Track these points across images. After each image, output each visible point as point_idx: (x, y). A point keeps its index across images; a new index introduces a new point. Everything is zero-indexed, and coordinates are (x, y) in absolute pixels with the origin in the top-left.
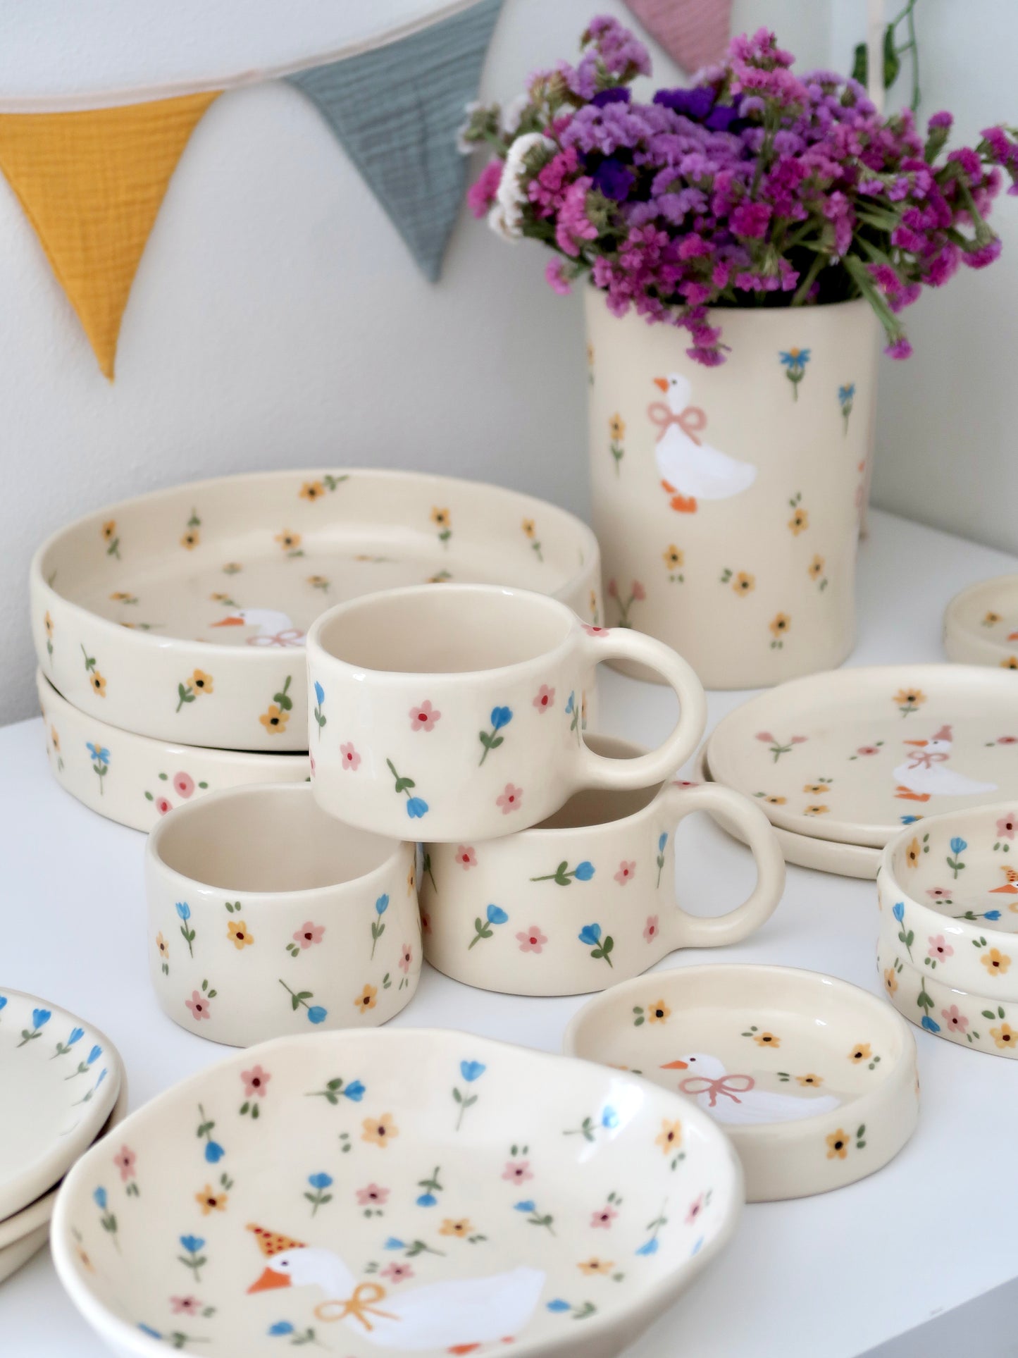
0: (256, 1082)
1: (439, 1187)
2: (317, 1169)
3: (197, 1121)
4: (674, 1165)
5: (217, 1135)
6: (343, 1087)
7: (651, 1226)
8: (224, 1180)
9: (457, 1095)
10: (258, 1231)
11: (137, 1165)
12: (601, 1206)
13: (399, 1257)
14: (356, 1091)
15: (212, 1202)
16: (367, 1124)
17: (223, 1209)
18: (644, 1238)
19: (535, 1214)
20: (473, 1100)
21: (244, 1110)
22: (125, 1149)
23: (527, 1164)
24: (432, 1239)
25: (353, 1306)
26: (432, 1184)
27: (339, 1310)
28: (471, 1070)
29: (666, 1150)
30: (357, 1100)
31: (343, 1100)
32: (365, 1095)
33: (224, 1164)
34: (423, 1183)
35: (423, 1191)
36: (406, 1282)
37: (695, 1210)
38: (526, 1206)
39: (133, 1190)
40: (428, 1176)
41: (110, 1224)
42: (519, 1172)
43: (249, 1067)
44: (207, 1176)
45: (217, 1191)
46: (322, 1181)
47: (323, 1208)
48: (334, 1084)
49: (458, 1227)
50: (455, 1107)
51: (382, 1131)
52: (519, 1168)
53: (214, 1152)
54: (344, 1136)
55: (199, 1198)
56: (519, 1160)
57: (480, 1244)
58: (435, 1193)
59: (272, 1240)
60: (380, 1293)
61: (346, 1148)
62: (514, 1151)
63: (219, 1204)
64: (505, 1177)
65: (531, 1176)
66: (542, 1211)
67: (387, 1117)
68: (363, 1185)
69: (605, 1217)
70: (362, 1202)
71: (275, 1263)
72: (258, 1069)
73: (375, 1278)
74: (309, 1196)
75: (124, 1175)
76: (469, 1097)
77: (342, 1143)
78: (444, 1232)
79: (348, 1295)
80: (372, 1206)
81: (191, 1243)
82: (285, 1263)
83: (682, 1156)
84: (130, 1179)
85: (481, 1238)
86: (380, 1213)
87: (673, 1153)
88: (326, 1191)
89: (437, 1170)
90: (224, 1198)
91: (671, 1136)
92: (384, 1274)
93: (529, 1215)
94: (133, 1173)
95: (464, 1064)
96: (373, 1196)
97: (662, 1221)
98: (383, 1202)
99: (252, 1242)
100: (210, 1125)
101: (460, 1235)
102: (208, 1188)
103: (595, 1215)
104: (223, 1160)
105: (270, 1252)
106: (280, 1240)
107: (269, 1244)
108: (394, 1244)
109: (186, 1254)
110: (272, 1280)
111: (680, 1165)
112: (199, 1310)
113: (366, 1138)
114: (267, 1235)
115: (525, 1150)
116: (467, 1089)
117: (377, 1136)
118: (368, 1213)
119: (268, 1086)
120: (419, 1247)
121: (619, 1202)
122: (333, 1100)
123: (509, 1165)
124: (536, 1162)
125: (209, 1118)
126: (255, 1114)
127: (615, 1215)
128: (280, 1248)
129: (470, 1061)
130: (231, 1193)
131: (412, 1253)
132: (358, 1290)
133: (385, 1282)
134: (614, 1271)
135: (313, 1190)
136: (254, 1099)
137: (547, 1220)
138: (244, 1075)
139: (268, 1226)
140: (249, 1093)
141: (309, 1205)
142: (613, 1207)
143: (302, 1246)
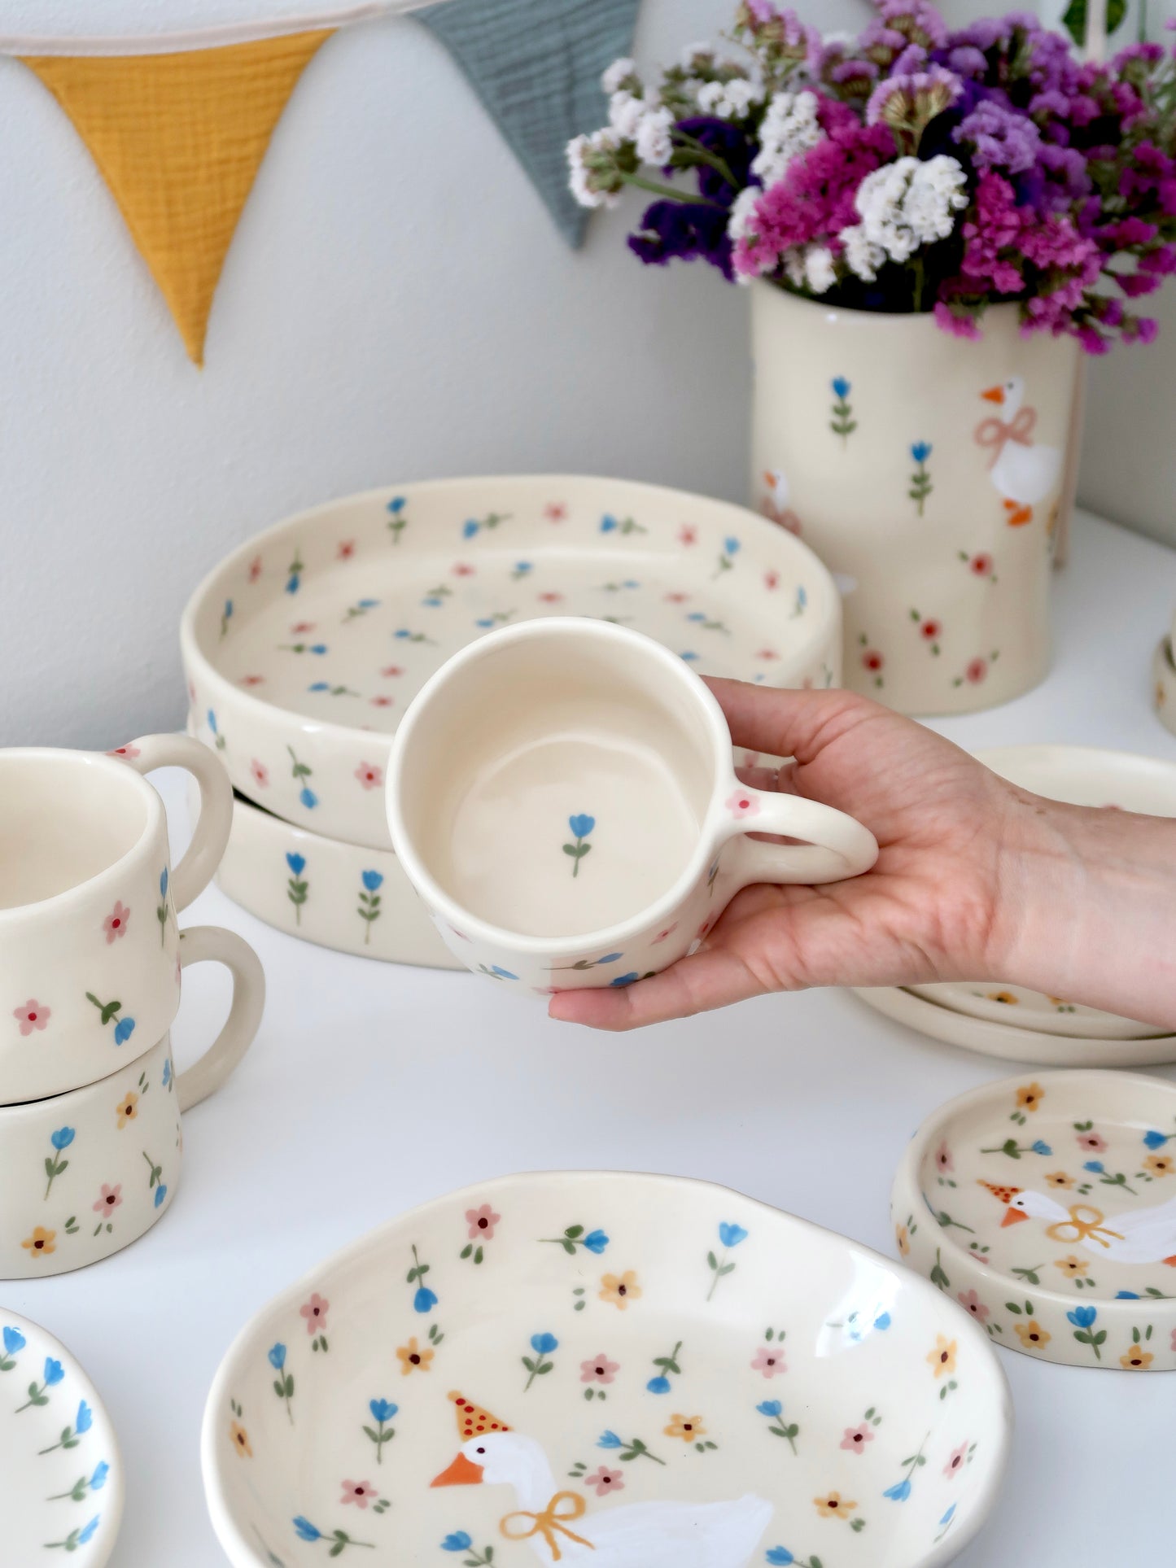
0: (483, 1223)
1: (676, 1369)
2: (541, 1330)
3: (410, 1264)
4: (943, 1394)
5: (430, 1281)
6: (583, 1236)
7: (906, 1462)
8: (435, 1334)
9: (712, 1260)
10: (460, 1402)
11: (330, 1316)
12: (856, 1423)
13: (610, 1460)
14: (597, 1242)
15: (415, 1359)
16: (606, 1281)
17: (427, 1368)
18: (897, 1477)
19: (780, 1420)
20: (730, 1268)
21: (466, 1253)
22: (315, 1297)
23: (781, 1353)
24: (656, 1442)
25: (546, 1521)
26: (669, 1364)
27: (528, 1524)
28: (731, 1234)
29: (937, 1373)
30: (598, 1252)
31: (580, 1248)
32: (607, 1247)
33: (436, 1314)
34: (660, 1362)
35: (656, 1372)
36: (613, 1495)
37: (956, 1462)
38: (771, 1409)
39: (322, 1344)
40: (667, 1353)
41: (285, 1389)
42: (771, 1362)
43: (477, 1206)
44: (415, 1327)
45: (423, 1346)
46: (546, 1343)
47: (539, 1379)
48: (574, 1231)
49: (688, 1427)
50: (710, 1273)
51: (622, 1290)
52: (772, 1357)
53: (425, 1300)
54: (579, 1292)
55: (400, 1353)
56: (773, 1346)
57: (708, 1451)
58: (671, 1376)
59: (473, 1416)
60: (580, 1506)
61: (580, 1306)
62: (769, 1335)
63: (422, 1361)
64: (755, 1365)
65: (783, 1369)
66: (788, 1418)
67: (630, 1274)
68: (590, 1355)
69: (858, 1438)
70: (585, 1378)
71: (469, 1448)
72: (486, 1208)
73: (577, 1485)
74: (527, 1363)
75: (311, 1328)
76: (726, 1264)
77: (576, 1299)
78: (669, 1432)
79: (542, 1507)
80: (596, 1384)
81: (382, 1410)
82: (481, 1451)
83: (953, 1385)
84: (319, 1332)
85: (711, 1445)
86: (602, 1395)
87: (944, 1380)
88: (548, 1358)
89: (679, 1345)
90: (430, 1355)
91: (944, 1357)
92: (590, 1481)
93: (772, 1421)
94: (323, 1325)
95: (723, 1226)
96: (600, 1371)
97: (921, 1461)
98: (608, 1381)
99: (451, 1415)
100: (424, 1269)
101: (688, 1439)
102: (413, 1342)
103: (848, 1432)
104: (435, 1309)
105: (468, 1432)
106: (482, 1418)
107: (469, 1422)
108: (611, 1440)
109: (374, 1424)
110: (463, 1473)
111: (950, 1394)
112: (372, 1501)
113: (603, 1295)
114: (469, 1409)
115: (782, 1336)
116: (724, 1255)
117: (616, 1295)
118: (589, 1394)
119: (496, 1228)
120: (638, 1448)
121: (878, 1421)
122: (569, 1248)
123: (761, 1351)
124: (790, 1352)
125: (422, 1262)
126: (479, 1258)
127: (871, 1437)
128: (480, 1428)
129: (730, 1223)
130: (439, 1351)
131: (627, 1457)
132: (556, 1499)
133: (589, 1492)
134: (854, 1515)
135: (534, 1355)
136: (479, 1241)
137: (792, 1432)
138: (470, 1215)
139: (472, 1399)
140: (473, 1235)
141: (525, 1374)
142: (871, 1428)
143: (505, 1429)
